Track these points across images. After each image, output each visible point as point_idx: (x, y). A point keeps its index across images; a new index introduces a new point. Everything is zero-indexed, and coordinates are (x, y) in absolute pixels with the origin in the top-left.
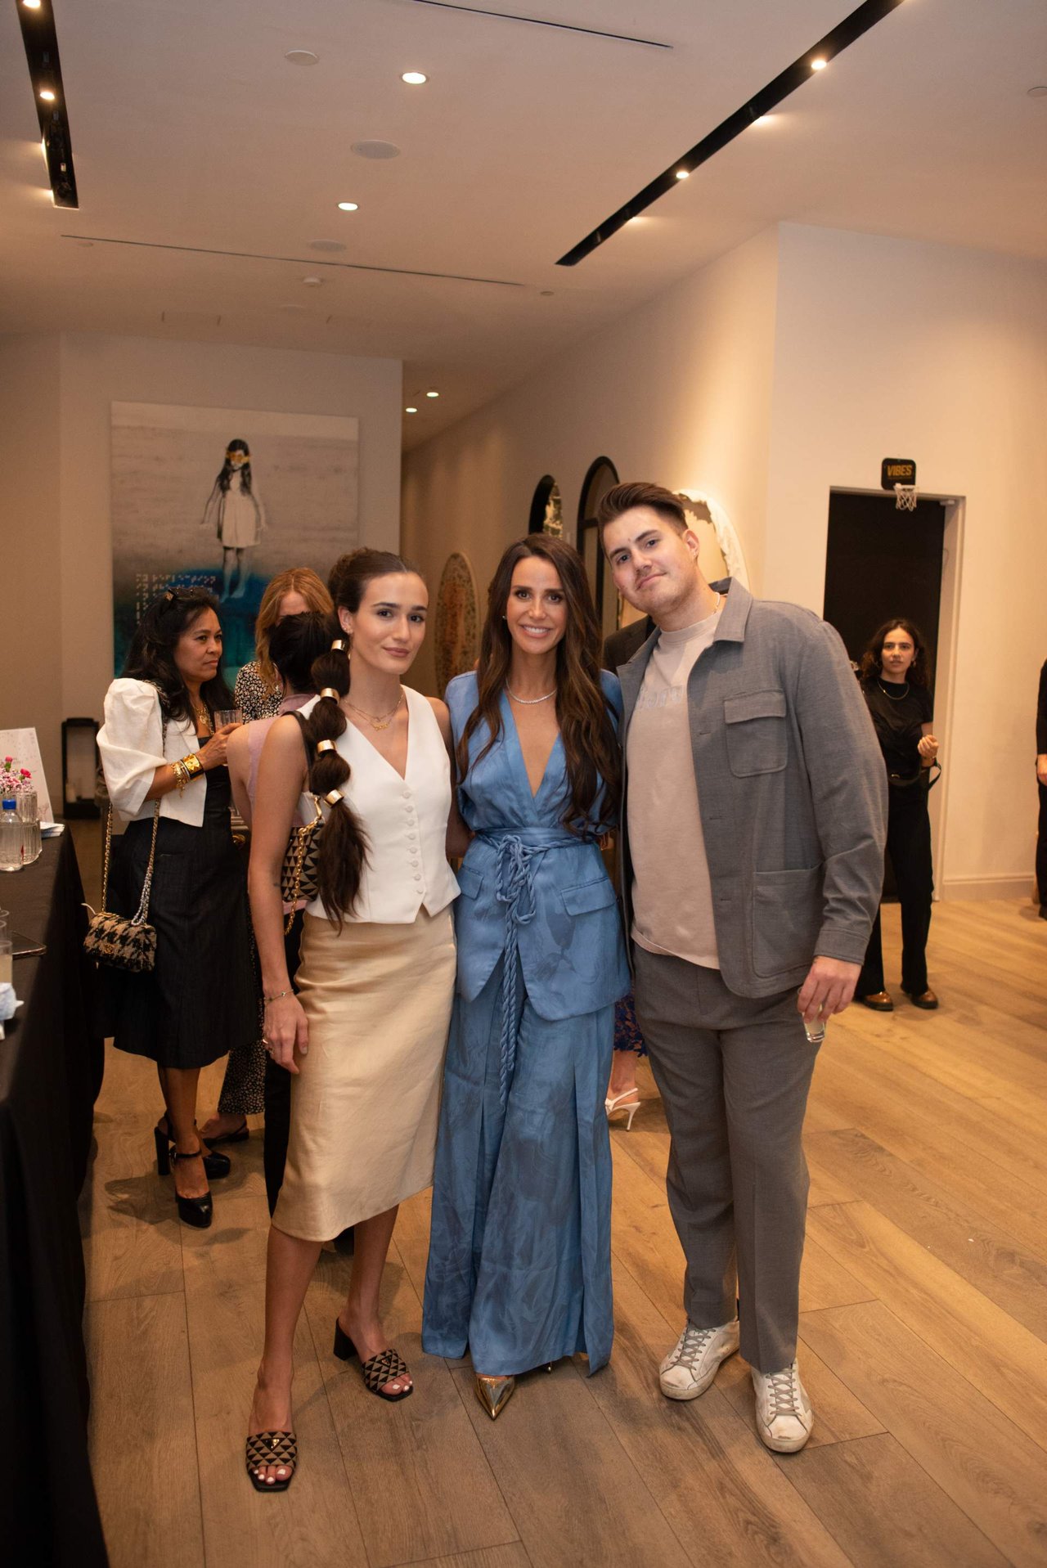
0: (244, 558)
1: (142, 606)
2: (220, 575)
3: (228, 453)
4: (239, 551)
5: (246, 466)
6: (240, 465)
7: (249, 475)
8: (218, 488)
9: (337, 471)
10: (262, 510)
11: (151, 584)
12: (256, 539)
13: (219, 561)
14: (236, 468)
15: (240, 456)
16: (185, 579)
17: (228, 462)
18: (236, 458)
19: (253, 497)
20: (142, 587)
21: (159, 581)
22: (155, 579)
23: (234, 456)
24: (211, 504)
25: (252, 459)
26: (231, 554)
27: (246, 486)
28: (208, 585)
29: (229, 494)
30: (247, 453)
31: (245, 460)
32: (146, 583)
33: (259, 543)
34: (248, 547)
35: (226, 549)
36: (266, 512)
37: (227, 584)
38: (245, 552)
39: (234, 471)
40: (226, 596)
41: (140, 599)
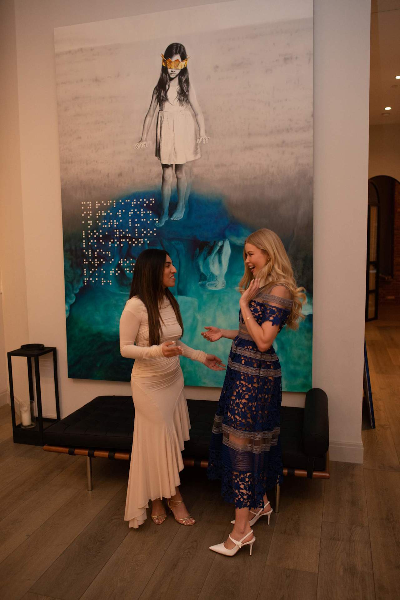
0: (183, 176)
1: (87, 234)
2: (159, 195)
3: (164, 61)
4: (178, 167)
5: (184, 71)
6: (177, 72)
7: (187, 81)
8: (155, 102)
9: (287, 59)
10: (201, 118)
11: (95, 211)
12: (196, 153)
13: (159, 181)
14: (172, 76)
15: (177, 60)
16: (125, 203)
17: (165, 70)
18: (173, 64)
19: (191, 106)
20: (87, 215)
21: (101, 208)
22: (98, 205)
23: (171, 62)
24: (148, 119)
25: (189, 64)
26: (170, 172)
27: (183, 95)
28: (148, 208)
29: (166, 105)
30: (184, 57)
31: (182, 65)
32: (90, 210)
33: (199, 156)
34: (187, 162)
35: (165, 166)
36: (206, 120)
37: (166, 205)
38: (184, 169)
39: (171, 79)
40: (165, 219)
41: (85, 227)
